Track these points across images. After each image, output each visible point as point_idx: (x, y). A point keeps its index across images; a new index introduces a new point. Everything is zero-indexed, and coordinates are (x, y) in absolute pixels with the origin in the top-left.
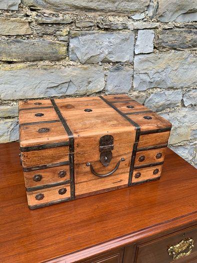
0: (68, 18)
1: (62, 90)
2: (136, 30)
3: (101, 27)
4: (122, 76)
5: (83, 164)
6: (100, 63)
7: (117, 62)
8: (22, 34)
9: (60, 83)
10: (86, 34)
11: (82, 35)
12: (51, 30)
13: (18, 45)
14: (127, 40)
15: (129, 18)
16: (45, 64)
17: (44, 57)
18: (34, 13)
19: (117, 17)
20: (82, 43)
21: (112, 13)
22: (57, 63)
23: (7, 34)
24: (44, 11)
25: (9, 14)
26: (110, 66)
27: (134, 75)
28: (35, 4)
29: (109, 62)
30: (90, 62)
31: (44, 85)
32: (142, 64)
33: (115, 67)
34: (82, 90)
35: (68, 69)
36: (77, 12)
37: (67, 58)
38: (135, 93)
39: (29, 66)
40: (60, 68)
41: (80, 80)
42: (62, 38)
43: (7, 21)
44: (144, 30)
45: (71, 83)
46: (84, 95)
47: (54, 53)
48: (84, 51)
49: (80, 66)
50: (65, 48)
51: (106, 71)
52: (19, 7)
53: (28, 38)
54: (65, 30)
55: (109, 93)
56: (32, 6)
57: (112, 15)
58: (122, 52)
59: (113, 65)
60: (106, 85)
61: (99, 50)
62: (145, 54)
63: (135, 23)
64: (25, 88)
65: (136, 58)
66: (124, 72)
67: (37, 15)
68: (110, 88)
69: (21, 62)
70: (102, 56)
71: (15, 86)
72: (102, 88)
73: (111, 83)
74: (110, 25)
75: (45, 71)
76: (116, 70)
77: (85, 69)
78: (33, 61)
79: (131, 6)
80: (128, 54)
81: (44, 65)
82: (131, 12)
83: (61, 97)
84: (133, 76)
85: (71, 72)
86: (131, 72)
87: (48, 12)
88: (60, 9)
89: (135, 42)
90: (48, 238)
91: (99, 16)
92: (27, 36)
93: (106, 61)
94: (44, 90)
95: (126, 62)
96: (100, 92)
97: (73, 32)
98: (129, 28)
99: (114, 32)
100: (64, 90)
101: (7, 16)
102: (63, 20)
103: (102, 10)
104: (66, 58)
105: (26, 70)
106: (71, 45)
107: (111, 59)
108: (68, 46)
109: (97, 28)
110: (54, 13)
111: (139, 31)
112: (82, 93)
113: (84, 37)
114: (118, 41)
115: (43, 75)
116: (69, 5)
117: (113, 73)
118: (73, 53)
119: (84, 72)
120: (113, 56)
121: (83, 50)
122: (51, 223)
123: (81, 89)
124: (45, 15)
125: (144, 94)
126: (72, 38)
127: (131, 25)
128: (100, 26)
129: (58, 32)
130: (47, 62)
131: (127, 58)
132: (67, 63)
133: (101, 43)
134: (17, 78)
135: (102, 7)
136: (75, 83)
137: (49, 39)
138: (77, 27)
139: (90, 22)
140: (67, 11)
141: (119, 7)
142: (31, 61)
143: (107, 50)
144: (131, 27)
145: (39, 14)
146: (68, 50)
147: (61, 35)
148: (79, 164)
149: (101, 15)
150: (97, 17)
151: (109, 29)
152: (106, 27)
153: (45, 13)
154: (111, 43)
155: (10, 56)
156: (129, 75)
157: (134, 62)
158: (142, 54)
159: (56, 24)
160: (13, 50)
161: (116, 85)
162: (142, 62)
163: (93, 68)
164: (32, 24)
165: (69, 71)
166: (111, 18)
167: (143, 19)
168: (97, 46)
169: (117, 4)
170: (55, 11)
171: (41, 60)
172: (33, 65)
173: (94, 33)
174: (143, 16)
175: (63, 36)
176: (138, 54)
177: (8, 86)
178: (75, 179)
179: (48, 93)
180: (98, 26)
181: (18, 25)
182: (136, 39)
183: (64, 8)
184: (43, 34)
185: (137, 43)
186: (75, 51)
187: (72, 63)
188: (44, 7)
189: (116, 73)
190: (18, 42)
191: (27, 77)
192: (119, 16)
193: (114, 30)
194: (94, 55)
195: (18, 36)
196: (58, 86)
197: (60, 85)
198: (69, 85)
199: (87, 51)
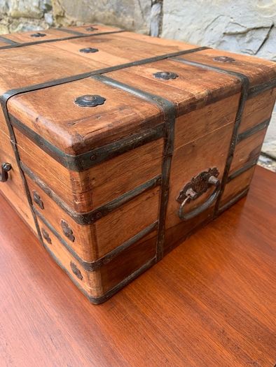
1: (250, 46)
9: (250, 26)
45: (273, 31)
64: (191, 26)
71: (179, 19)
94: (218, 37)
100: (254, 46)
177: (173, 17)
197: (249, 30)
198: (268, 36)
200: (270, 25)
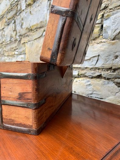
0: (103, 5)
1: (93, 63)
10: (116, 13)
11: (113, 14)
20: (113, 21)
22: (93, 42)
30: (119, 37)
34: (108, 64)
37: (101, 37)
40: (93, 45)
41: (106, 55)
42: (97, 22)
46: (110, 68)
48: (114, 28)
49: (109, 42)
50: (99, 29)
54: (99, 15)
83: (92, 68)
85: (101, 47)
97: (106, 15)
104: (99, 37)
112: (107, 66)
113: (115, 15)
119: (111, 47)
126: (106, 19)
136: (102, 57)
138: (110, 9)
165: (99, 46)
175: (98, 20)
186: (107, 30)
187: (103, 40)
197: (91, 58)
198: (98, 59)
199: (116, 27)
200: (98, 55)
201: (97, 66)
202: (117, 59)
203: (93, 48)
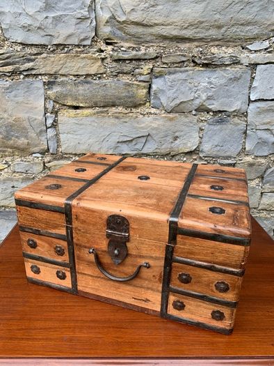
0: (152, 51)
1: (137, 147)
2: (254, 66)
3: (198, 62)
4: (227, 131)
5: (86, 247)
6: (194, 112)
7: (220, 112)
8: (93, 73)
9: (135, 136)
10: (174, 73)
11: (170, 73)
12: (128, 67)
13: (87, 86)
14: (236, 79)
15: (243, 49)
16: (117, 111)
17: (117, 102)
18: (110, 47)
19: (223, 48)
20: (169, 84)
21: (217, 43)
22: (134, 110)
23: (76, 73)
24: (122, 44)
25: (80, 49)
26: (208, 117)
27: (248, 132)
28: (111, 36)
29: (208, 111)
30: (178, 110)
31: (115, 139)
32: (262, 116)
33: (216, 118)
34: (165, 148)
35: (148, 119)
36: (166, 43)
37: (148, 104)
38: (249, 159)
39: (98, 113)
40: (137, 117)
41: (162, 134)
42: (142, 78)
43: (76, 58)
44: (268, 65)
45: (149, 138)
46: (167, 154)
47: (130, 97)
48: (171, 95)
49: (163, 115)
50: (145, 91)
51: (201, 124)
52: (92, 41)
53: (100, 78)
54: (146, 68)
55: (204, 154)
56: (108, 39)
57: (217, 46)
58: (229, 97)
59: (214, 115)
60: (201, 143)
61: (193, 94)
62: (267, 100)
63: (252, 56)
64: (91, 140)
65: (252, 106)
66: (230, 126)
67: (113, 50)
68: (206, 147)
69: (89, 107)
70: (197, 102)
71: (78, 137)
72: (195, 147)
73: (209, 141)
74: (211, 59)
75: (117, 120)
76: (218, 122)
77: (171, 119)
78: (104, 107)
79: (247, 31)
80: (238, 100)
81: (116, 113)
82: (246, 40)
83: (136, 155)
84: (245, 133)
85: (151, 122)
86: (242, 126)
87: (127, 45)
88: (143, 40)
89: (251, 83)
90: (41, 329)
91: (197, 47)
92: (99, 76)
93: (202, 109)
94: (113, 145)
95: (234, 111)
96: (190, 153)
97: (157, 70)
98: (242, 62)
99: (218, 69)
100: (139, 146)
101: (77, 52)
102: (145, 54)
103: (201, 39)
104: (145, 104)
105: (93, 118)
106: (154, 87)
107: (210, 107)
108: (150, 87)
109: (192, 64)
110: (135, 46)
111: (259, 67)
112: (163, 151)
113: (172, 77)
114: (223, 81)
115: (114, 125)
116: (154, 35)
117: (212, 127)
118: (156, 97)
119: (169, 123)
120: (214, 102)
121: (170, 93)
122: (54, 311)
123: (163, 147)
124: (122, 49)
125: (263, 161)
126: (156, 77)
127: (245, 58)
128: (196, 60)
129: (137, 70)
130: (120, 109)
131: (236, 105)
132: (147, 110)
133: (196, 84)
134: (81, 127)
135: (201, 35)
136: (155, 138)
137: (126, 79)
138: (164, 63)
139: (182, 55)
140: (152, 42)
141: (228, 33)
142: (100, 107)
143: (205, 94)
144: (245, 62)
145: (115, 48)
146: (149, 92)
147: (141, 74)
148: (80, 246)
149: (199, 46)
150: (194, 49)
151: (210, 64)
152: (205, 62)
153: (122, 47)
154: (212, 84)
155: (76, 99)
156: (239, 130)
157: (249, 111)
158: (263, 100)
159: (135, 60)
160: (81, 92)
161: (216, 144)
162: (261, 112)
163: (183, 119)
164: (106, 61)
165: (149, 120)
166: (215, 50)
167: (266, 49)
168: (190, 89)
169: (224, 29)
170: (135, 44)
171: (114, 106)
172: (102, 112)
173: (187, 71)
174: (266, 44)
175: (143, 75)
176: (255, 101)
177: (71, 136)
178: (77, 266)
179: (119, 148)
180: (194, 62)
181: (89, 62)
182: (253, 78)
183: (148, 39)
184: (119, 73)
185: (255, 84)
186: (159, 95)
187: (153, 110)
188: (122, 39)
189: (218, 127)
190: (87, 83)
191: (94, 126)
192: (228, 47)
193: (217, 66)
194: (185, 100)
195: (88, 75)
196: (132, 141)
197: (134, 139)
198: (146, 141)
199: (175, 94)
200: (147, 135)
201: (145, 151)
202: (176, 142)
203: (138, 123)
